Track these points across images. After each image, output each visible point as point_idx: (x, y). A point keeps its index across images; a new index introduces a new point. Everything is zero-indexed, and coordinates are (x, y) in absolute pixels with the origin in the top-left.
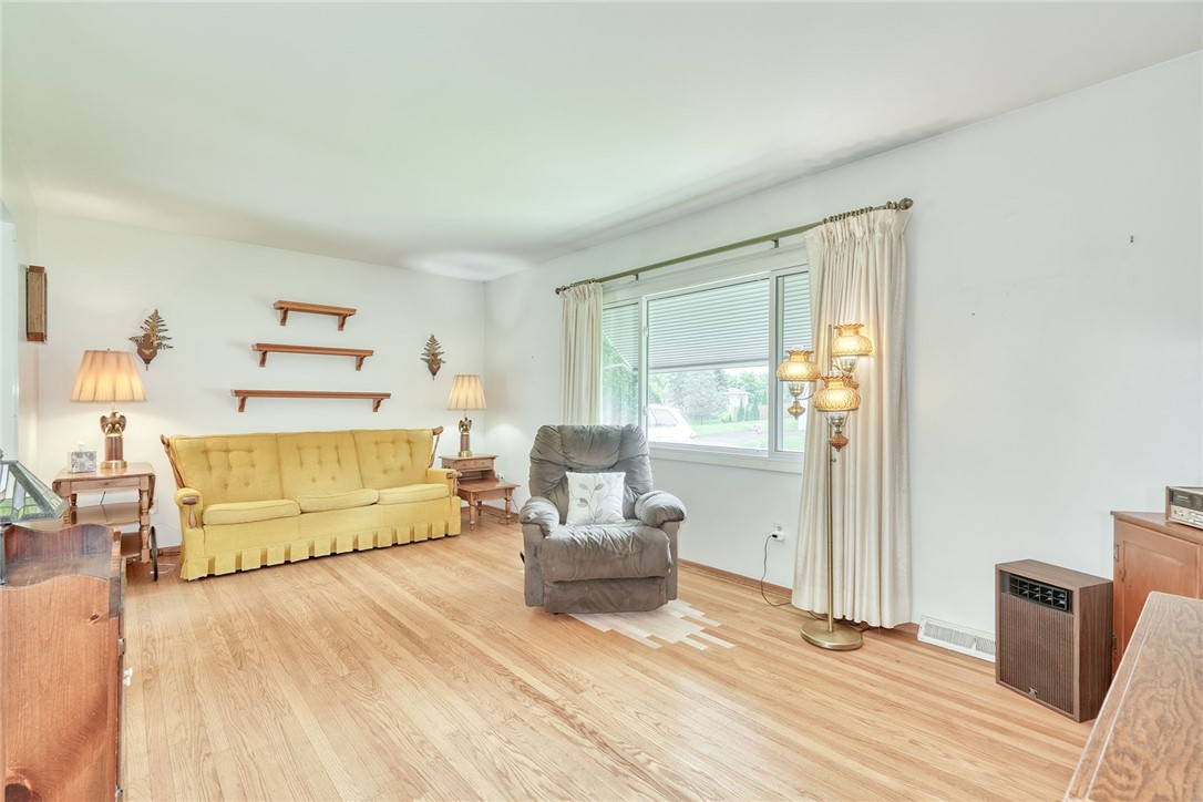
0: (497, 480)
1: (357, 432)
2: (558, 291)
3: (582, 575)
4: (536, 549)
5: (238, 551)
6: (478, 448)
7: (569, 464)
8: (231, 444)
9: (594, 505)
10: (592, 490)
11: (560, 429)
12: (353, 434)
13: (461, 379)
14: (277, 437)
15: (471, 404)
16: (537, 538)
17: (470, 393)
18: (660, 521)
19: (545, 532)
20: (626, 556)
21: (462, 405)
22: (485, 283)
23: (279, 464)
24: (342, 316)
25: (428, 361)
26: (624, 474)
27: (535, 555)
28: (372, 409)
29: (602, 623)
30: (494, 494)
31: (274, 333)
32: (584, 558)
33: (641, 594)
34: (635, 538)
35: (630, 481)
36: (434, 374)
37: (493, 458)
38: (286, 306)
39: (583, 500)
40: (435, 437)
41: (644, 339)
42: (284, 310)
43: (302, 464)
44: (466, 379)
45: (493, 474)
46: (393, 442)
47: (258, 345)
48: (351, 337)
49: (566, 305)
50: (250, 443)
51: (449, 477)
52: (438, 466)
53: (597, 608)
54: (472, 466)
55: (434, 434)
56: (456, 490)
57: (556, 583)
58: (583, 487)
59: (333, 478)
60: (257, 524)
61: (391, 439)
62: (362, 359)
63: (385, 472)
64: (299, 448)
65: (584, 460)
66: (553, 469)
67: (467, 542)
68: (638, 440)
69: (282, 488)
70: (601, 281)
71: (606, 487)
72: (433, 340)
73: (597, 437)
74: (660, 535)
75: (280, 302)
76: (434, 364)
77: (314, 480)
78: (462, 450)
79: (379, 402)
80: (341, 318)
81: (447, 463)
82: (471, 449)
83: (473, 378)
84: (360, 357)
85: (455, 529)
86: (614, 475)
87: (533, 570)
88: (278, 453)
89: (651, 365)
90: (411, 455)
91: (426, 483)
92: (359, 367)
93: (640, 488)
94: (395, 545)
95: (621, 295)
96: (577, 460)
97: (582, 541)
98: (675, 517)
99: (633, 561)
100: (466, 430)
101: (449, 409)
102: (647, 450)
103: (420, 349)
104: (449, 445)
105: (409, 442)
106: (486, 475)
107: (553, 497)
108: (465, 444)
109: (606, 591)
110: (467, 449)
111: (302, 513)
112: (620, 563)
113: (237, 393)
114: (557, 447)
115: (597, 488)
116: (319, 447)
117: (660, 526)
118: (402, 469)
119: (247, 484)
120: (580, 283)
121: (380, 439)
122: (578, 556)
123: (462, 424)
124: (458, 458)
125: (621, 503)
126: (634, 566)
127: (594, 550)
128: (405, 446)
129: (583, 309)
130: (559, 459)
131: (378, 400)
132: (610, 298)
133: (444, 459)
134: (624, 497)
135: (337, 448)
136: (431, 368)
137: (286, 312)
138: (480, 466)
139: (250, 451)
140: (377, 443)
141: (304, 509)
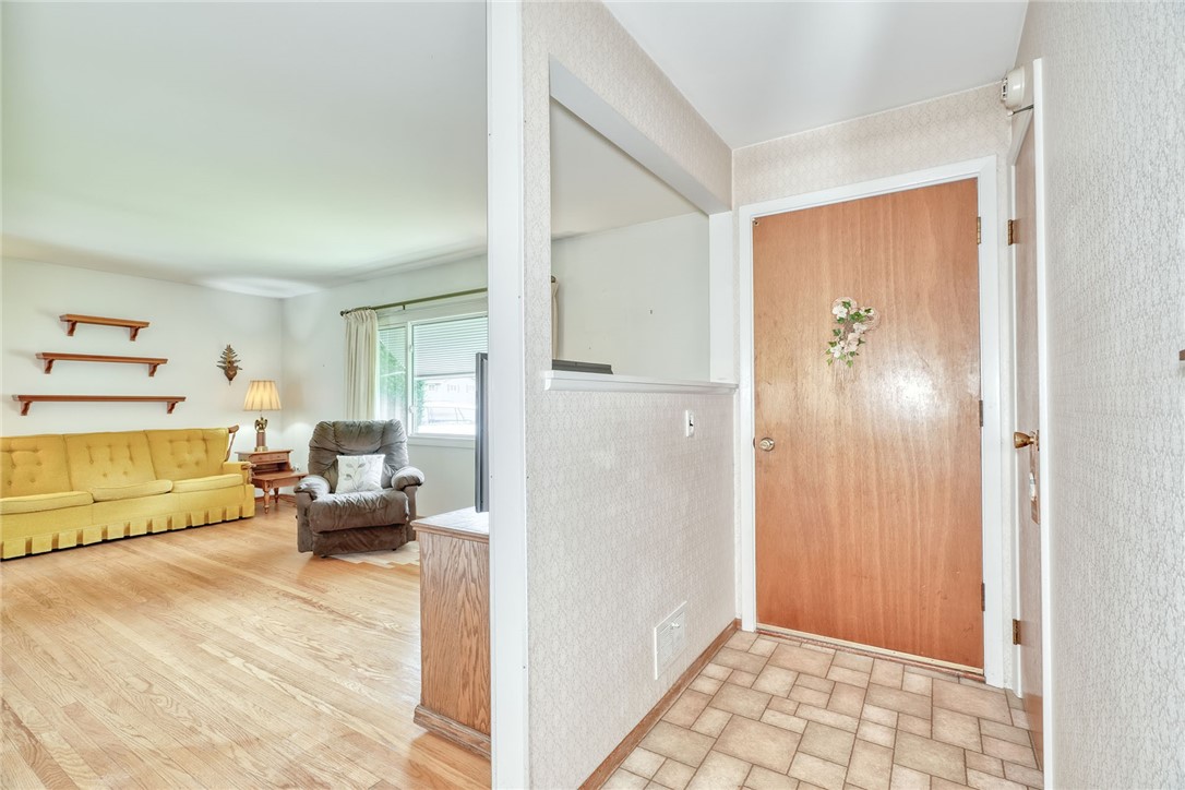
0: (292, 471)
1: (150, 432)
2: (342, 313)
3: (341, 524)
4: (306, 510)
5: (28, 537)
6: (274, 443)
7: (341, 451)
8: (14, 445)
9: (356, 478)
10: (356, 467)
11: (334, 424)
12: (146, 434)
13: (256, 384)
14: (64, 438)
15: (266, 406)
16: (307, 501)
17: (264, 396)
18: (402, 486)
19: (313, 497)
20: (374, 510)
21: (257, 406)
22: (281, 301)
23: (67, 462)
24: (134, 329)
25: (224, 368)
26: (383, 456)
27: (305, 515)
28: (166, 411)
29: (356, 560)
30: (286, 481)
31: (59, 342)
32: (343, 513)
33: (386, 537)
34: (383, 498)
35: (389, 461)
36: (231, 379)
37: (288, 452)
38: (74, 319)
39: (348, 475)
40: (231, 435)
41: (410, 354)
42: (72, 323)
43: (92, 461)
44: (261, 384)
45: (289, 466)
46: (188, 440)
47: (44, 354)
48: (144, 346)
49: (349, 325)
50: (35, 444)
51: (244, 468)
52: (234, 459)
53: (352, 548)
54: (267, 459)
55: (230, 432)
56: (250, 479)
57: (321, 533)
58: (349, 466)
59: (125, 473)
60: (48, 513)
61: (186, 437)
62: (155, 367)
63: (180, 466)
64: (89, 447)
65: (353, 447)
66: (328, 454)
67: (260, 521)
68: (396, 431)
69: (70, 483)
70: (374, 309)
71: (367, 467)
72: (229, 349)
73: (363, 430)
74: (403, 495)
75: (68, 315)
76: (230, 369)
77: (105, 475)
78: (258, 445)
79: (173, 405)
80: (133, 330)
81: (242, 456)
82: (267, 445)
83: (268, 384)
84: (153, 365)
85: (249, 511)
86: (375, 456)
87: (304, 525)
88: (66, 452)
89: (416, 373)
90: (206, 451)
91: (222, 474)
92: (152, 373)
93: (397, 466)
94: (190, 527)
95: (393, 320)
96: (346, 447)
97: (342, 502)
98: (413, 482)
99: (380, 513)
100: (262, 428)
101: (245, 410)
102: (405, 438)
103: (216, 357)
104: (245, 440)
105: (204, 440)
106: (282, 467)
107: (327, 475)
108: (261, 440)
109: (360, 536)
110: (263, 444)
111: (95, 502)
112: (369, 516)
113: (21, 398)
114: (331, 437)
115: (360, 466)
116: (110, 446)
117: (402, 489)
118: (197, 463)
119: (33, 481)
120: (359, 309)
121: (172, 437)
122: (337, 512)
123: (258, 423)
124: (253, 452)
125: (380, 477)
126: (381, 517)
127: (352, 509)
128: (201, 443)
129: (362, 330)
130: (333, 447)
131: (172, 403)
132: (383, 321)
133: (240, 454)
134: (384, 472)
135: (129, 447)
136: (227, 374)
137: (74, 325)
138: (276, 459)
139: (35, 450)
140: (171, 441)
141: (98, 499)
